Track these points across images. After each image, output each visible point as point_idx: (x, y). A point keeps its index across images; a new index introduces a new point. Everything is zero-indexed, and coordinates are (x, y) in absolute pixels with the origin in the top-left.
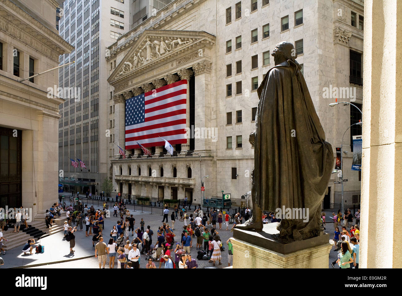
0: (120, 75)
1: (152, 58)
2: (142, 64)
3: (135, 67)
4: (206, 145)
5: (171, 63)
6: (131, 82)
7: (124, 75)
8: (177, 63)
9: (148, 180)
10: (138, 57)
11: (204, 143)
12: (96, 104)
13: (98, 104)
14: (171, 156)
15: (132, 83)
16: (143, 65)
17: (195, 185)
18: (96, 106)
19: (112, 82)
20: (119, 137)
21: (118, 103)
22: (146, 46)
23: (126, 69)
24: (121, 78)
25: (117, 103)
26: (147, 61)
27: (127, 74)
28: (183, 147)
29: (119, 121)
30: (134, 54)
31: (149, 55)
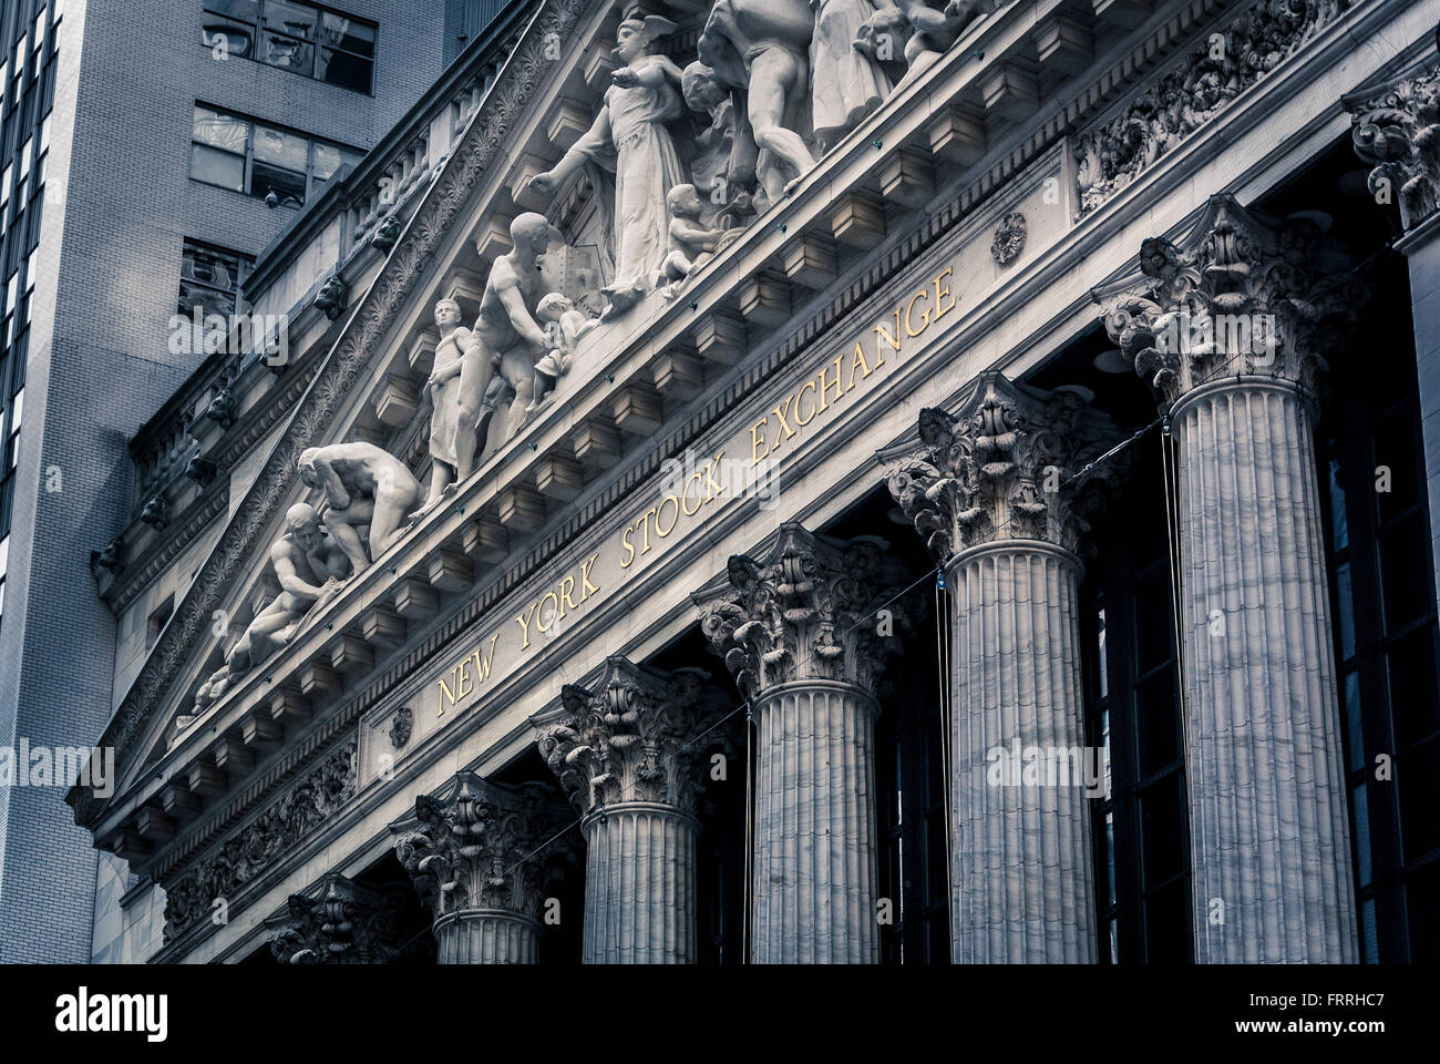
0: (244, 664)
1: (691, 248)
2: (550, 383)
3: (452, 474)
5: (980, 218)
6: (389, 724)
7: (293, 647)
8: (1091, 173)
10: (498, 311)
15: (400, 736)
16: (567, 389)
19: (127, 809)
22: (607, 132)
23: (317, 557)
24: (246, 706)
27: (327, 623)
30: (446, 310)
31: (646, 236)
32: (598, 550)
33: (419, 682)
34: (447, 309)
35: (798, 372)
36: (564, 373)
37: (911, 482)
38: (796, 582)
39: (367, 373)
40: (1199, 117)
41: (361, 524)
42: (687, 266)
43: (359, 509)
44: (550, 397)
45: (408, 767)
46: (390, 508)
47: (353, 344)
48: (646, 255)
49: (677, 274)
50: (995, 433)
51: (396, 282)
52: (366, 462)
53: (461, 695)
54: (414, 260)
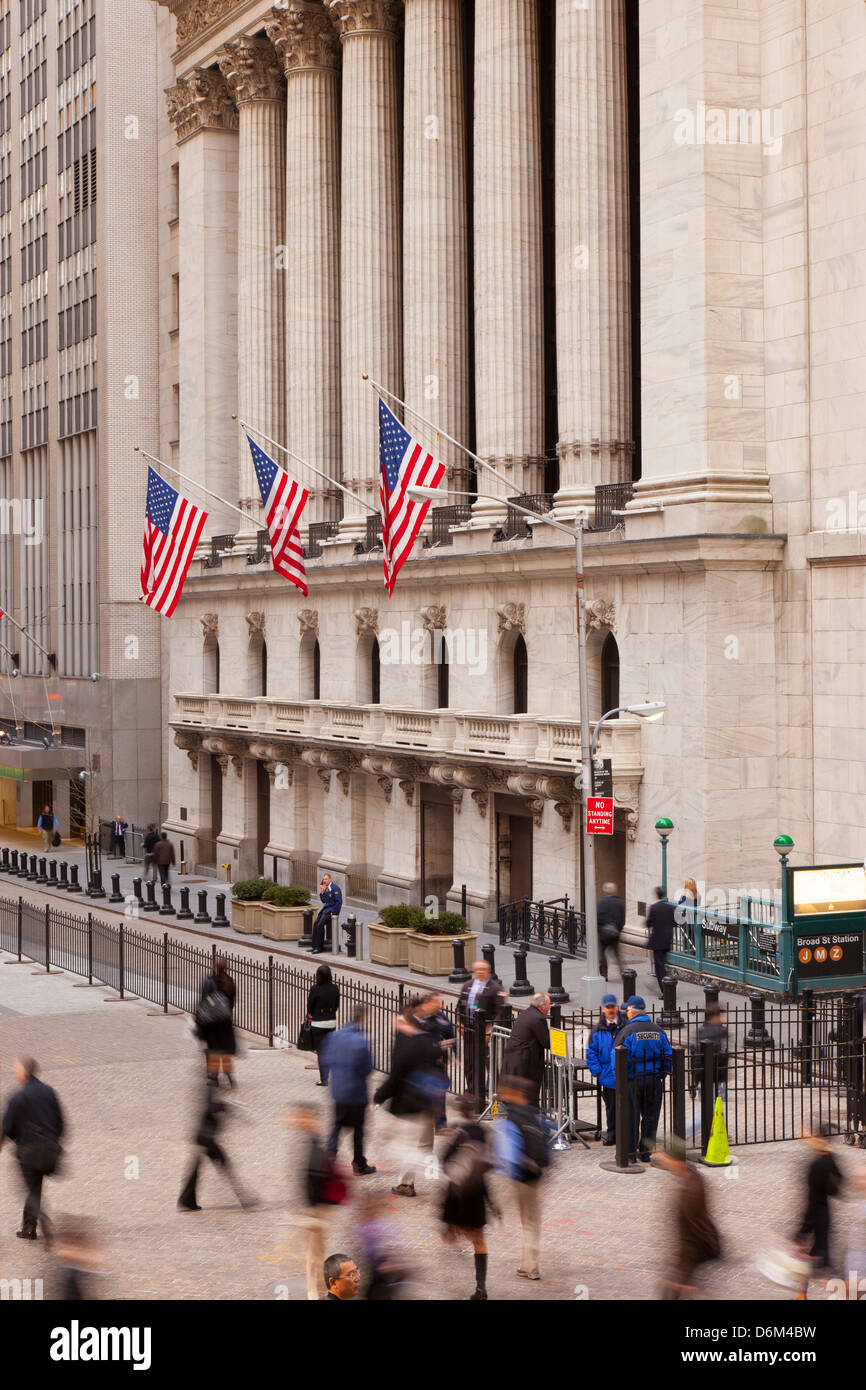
4: (717, 432)
9: (352, 731)
11: (701, 417)
12: (85, 157)
13: (94, 151)
14: (491, 536)
17: (638, 782)
18: (85, 165)
20: (206, 400)
21: (196, 134)
25: (190, 138)
28: (570, 456)
29: (206, 275)
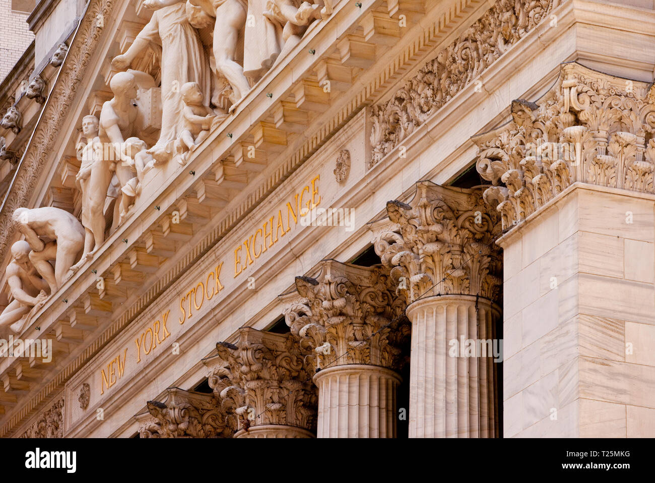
5: (330, 148)
6: (79, 393)
7: (22, 336)
8: (376, 137)
15: (84, 402)
16: (141, 205)
26: (162, 162)
27: (38, 325)
31: (177, 108)
32: (170, 307)
33: (92, 368)
34: (88, 124)
35: (254, 221)
36: (138, 195)
37: (298, 318)
38: (250, 365)
39: (53, 154)
40: (422, 118)
41: (51, 262)
42: (190, 143)
43: (49, 252)
44: (132, 209)
45: (87, 426)
46: (66, 254)
47: (43, 134)
48: (177, 122)
49: (186, 149)
50: (333, 299)
51: (62, 97)
52: (50, 222)
53: (111, 384)
54: (70, 84)
